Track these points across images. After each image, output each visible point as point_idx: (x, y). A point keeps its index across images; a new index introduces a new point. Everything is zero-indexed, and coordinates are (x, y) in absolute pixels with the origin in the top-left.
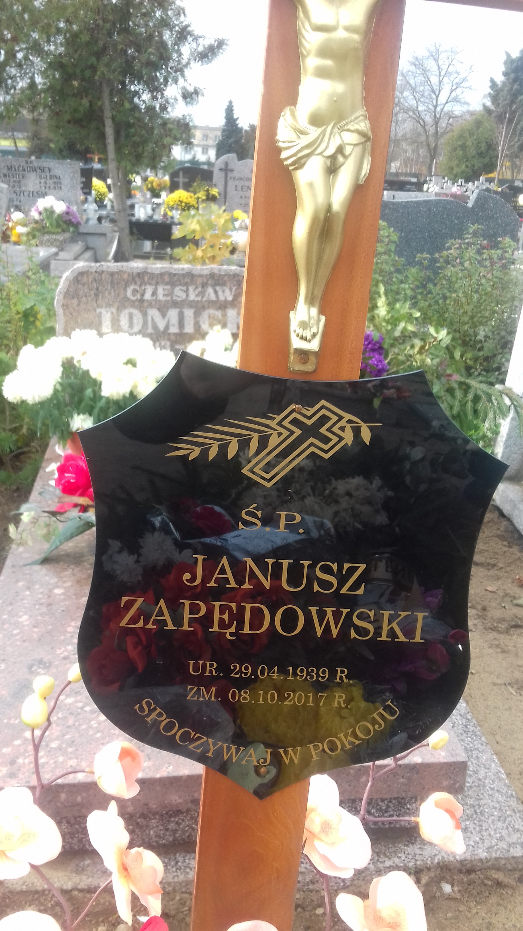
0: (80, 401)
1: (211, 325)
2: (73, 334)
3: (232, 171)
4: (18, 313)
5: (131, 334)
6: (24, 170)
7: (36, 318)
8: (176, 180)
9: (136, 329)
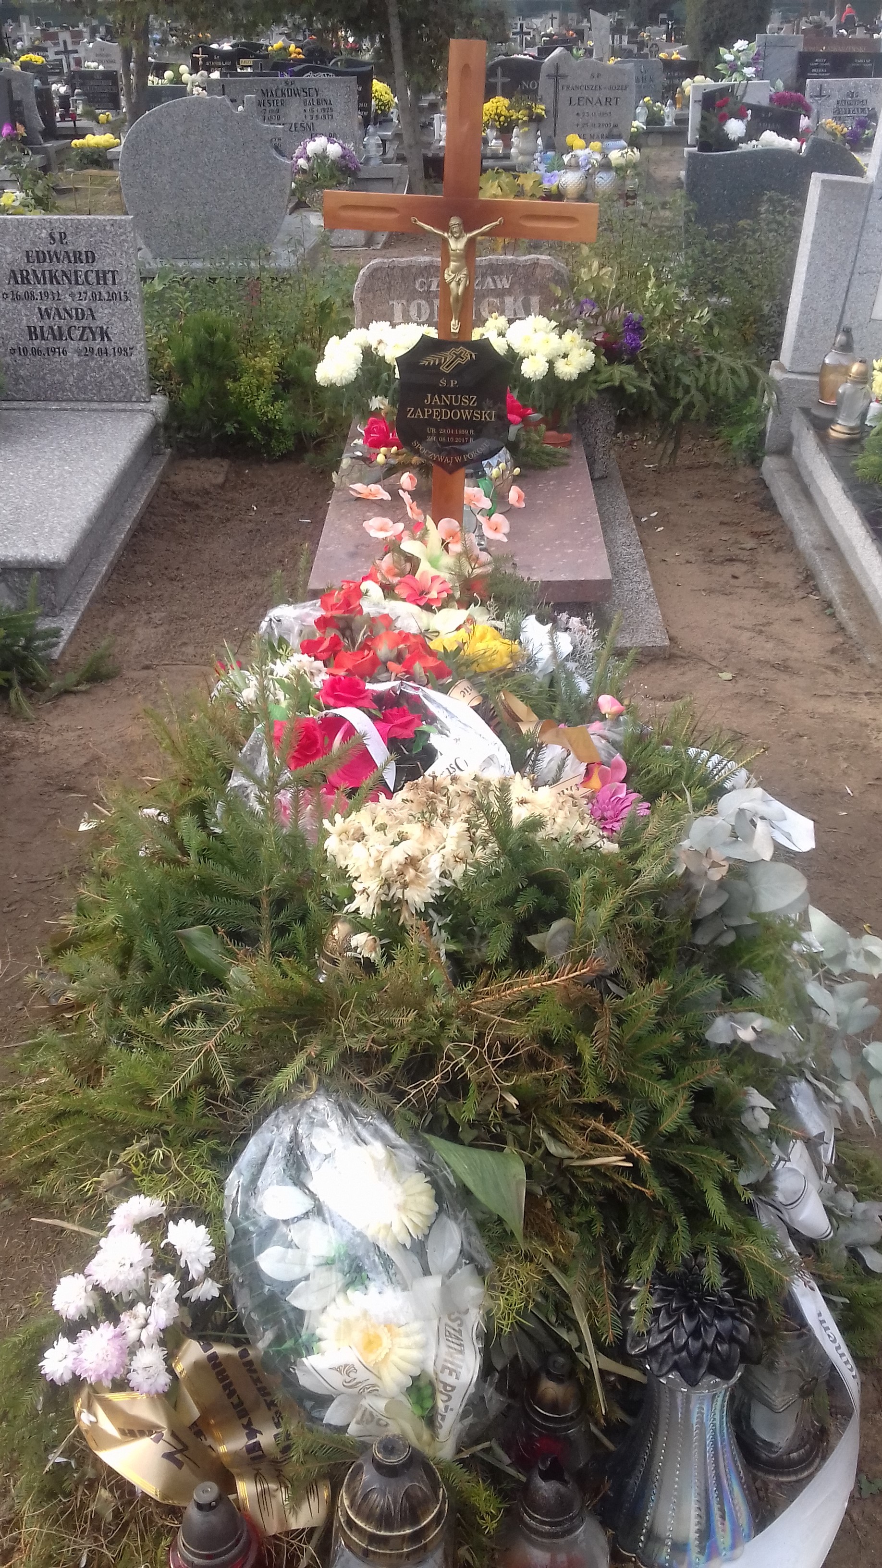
0: (377, 385)
1: (491, 312)
2: (371, 326)
3: (564, 77)
4: (315, 305)
5: (418, 324)
6: (283, 94)
7: (331, 309)
8: (492, 80)
9: (424, 319)
